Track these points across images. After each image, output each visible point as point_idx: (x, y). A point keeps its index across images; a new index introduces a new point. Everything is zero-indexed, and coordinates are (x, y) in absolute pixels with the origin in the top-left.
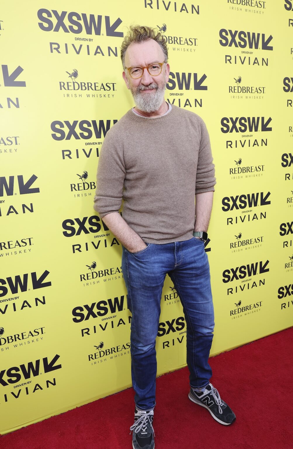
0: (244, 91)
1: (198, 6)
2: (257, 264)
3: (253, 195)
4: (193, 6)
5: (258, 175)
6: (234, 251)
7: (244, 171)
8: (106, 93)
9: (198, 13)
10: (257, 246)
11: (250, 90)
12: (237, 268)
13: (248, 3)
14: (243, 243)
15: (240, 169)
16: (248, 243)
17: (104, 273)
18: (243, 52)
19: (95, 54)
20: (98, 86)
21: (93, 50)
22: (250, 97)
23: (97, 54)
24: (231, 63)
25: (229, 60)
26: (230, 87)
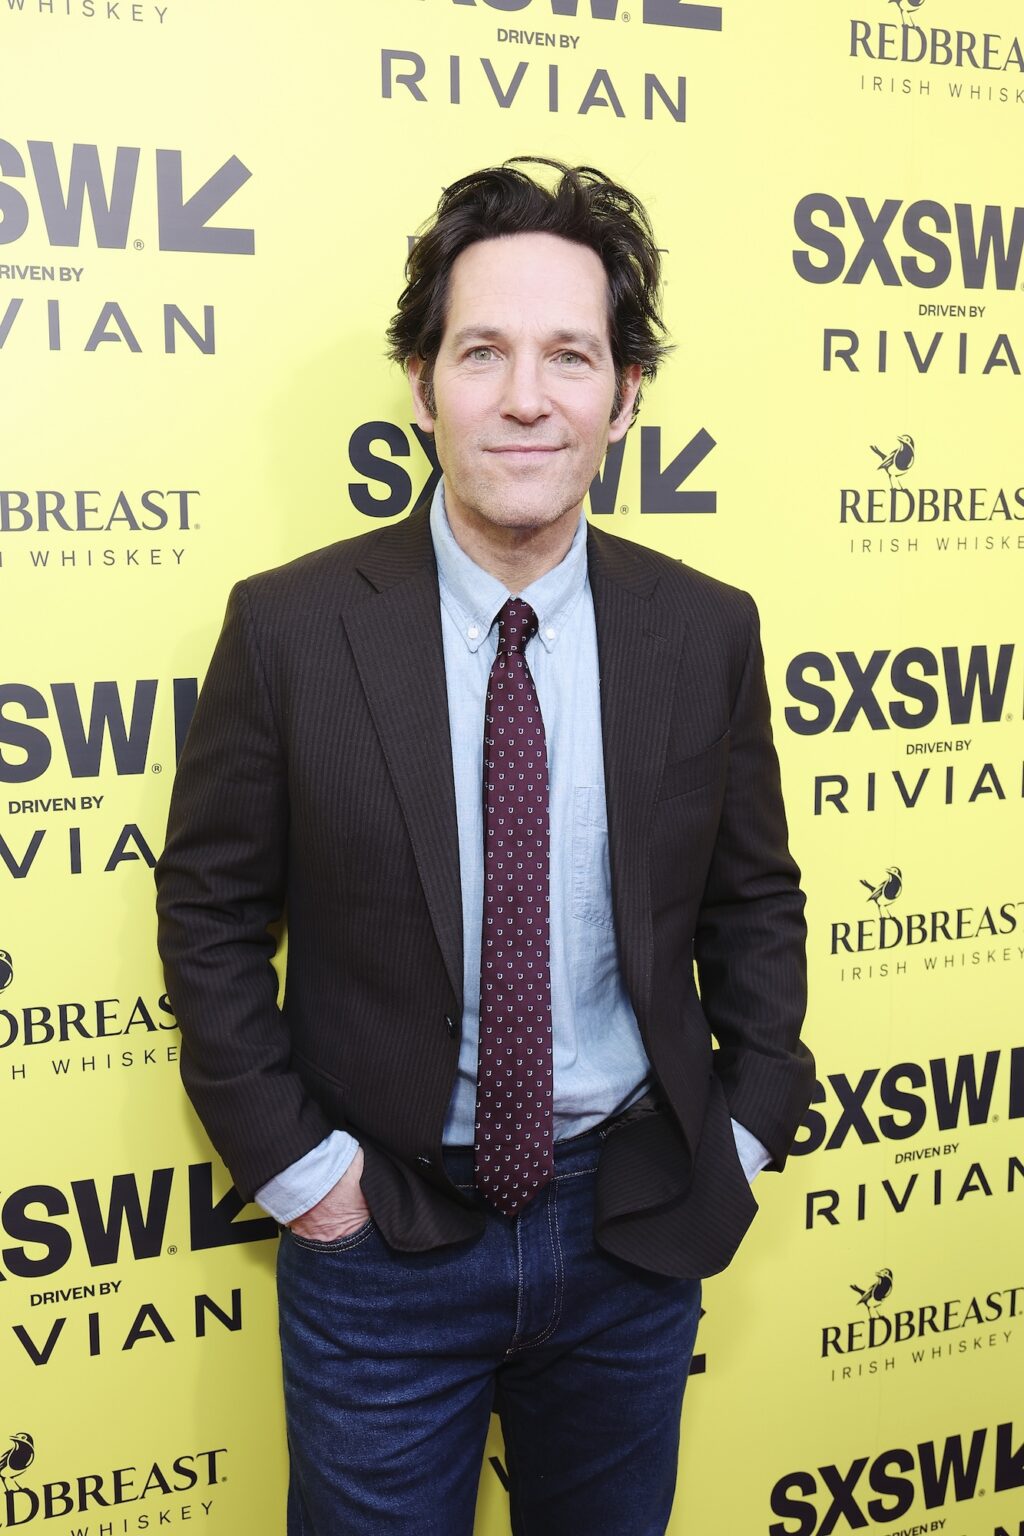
0: (929, 512)
1: (682, 81)
2: (979, 1437)
3: (966, 1063)
4: (651, 82)
5: (998, 956)
6: (846, 1372)
7: (917, 935)
8: (142, 541)
9: (679, 114)
10: (984, 1342)
11: (965, 507)
12: (858, 1465)
13: (965, 55)
14: (898, 1325)
15: (891, 927)
16: (927, 1326)
17: (74, 1494)
18: (927, 310)
19: (91, 346)
20: (96, 510)
21: (77, 325)
22: (961, 543)
23: (103, 345)
24: (853, 367)
25: (846, 355)
26: (844, 493)
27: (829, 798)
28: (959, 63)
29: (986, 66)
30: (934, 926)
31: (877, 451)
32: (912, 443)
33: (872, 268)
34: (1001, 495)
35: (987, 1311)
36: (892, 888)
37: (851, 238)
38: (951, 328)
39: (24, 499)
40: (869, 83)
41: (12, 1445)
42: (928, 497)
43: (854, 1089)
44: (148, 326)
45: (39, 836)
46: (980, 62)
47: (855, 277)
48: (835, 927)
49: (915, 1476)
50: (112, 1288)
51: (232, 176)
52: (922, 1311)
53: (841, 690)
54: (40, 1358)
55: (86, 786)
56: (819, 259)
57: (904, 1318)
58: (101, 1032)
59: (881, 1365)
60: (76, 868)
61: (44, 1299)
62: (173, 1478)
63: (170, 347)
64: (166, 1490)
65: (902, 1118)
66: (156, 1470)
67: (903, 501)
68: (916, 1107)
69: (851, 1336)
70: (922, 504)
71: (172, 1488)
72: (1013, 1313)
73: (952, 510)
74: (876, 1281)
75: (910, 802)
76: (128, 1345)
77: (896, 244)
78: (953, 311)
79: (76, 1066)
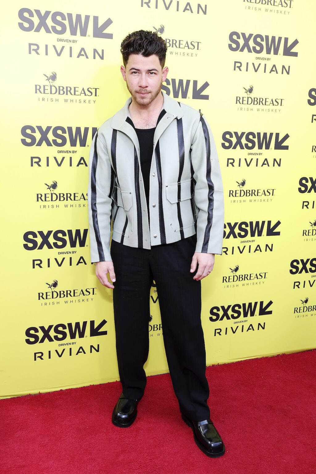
4: (199, 6)
18: (258, 58)
22: (262, 110)
24: (240, 70)
25: (239, 67)
26: (237, 97)
27: (230, 163)
28: (268, 4)
29: (274, 5)
30: (252, 193)
31: (245, 89)
32: (253, 87)
33: (246, 49)
34: (272, 100)
35: (259, 277)
36: (243, 184)
37: (241, 42)
38: (263, 63)
39: (63, 88)
40: (247, 8)
41: (53, 282)
42: (256, 99)
43: (232, 226)
44: (90, 53)
45: (63, 158)
46: (273, 4)
47: (242, 50)
48: (230, 191)
49: (241, 310)
50: (75, 252)
51: (109, 22)
52: (245, 275)
53: (234, 140)
54: (60, 265)
55: (73, 148)
56: (234, 46)
57: (241, 276)
58: (75, 200)
59: (235, 286)
60: (71, 165)
61: (61, 253)
62: (85, 293)
63: (94, 58)
64: (84, 295)
65: (243, 233)
66: (82, 291)
67: (250, 100)
68: (246, 232)
69: (229, 279)
70: (254, 101)
71: (85, 295)
72: (265, 278)
73: (261, 103)
74: (235, 268)
75: (248, 165)
76: (77, 264)
77: (251, 43)
78: (263, 59)
79: (69, 206)
